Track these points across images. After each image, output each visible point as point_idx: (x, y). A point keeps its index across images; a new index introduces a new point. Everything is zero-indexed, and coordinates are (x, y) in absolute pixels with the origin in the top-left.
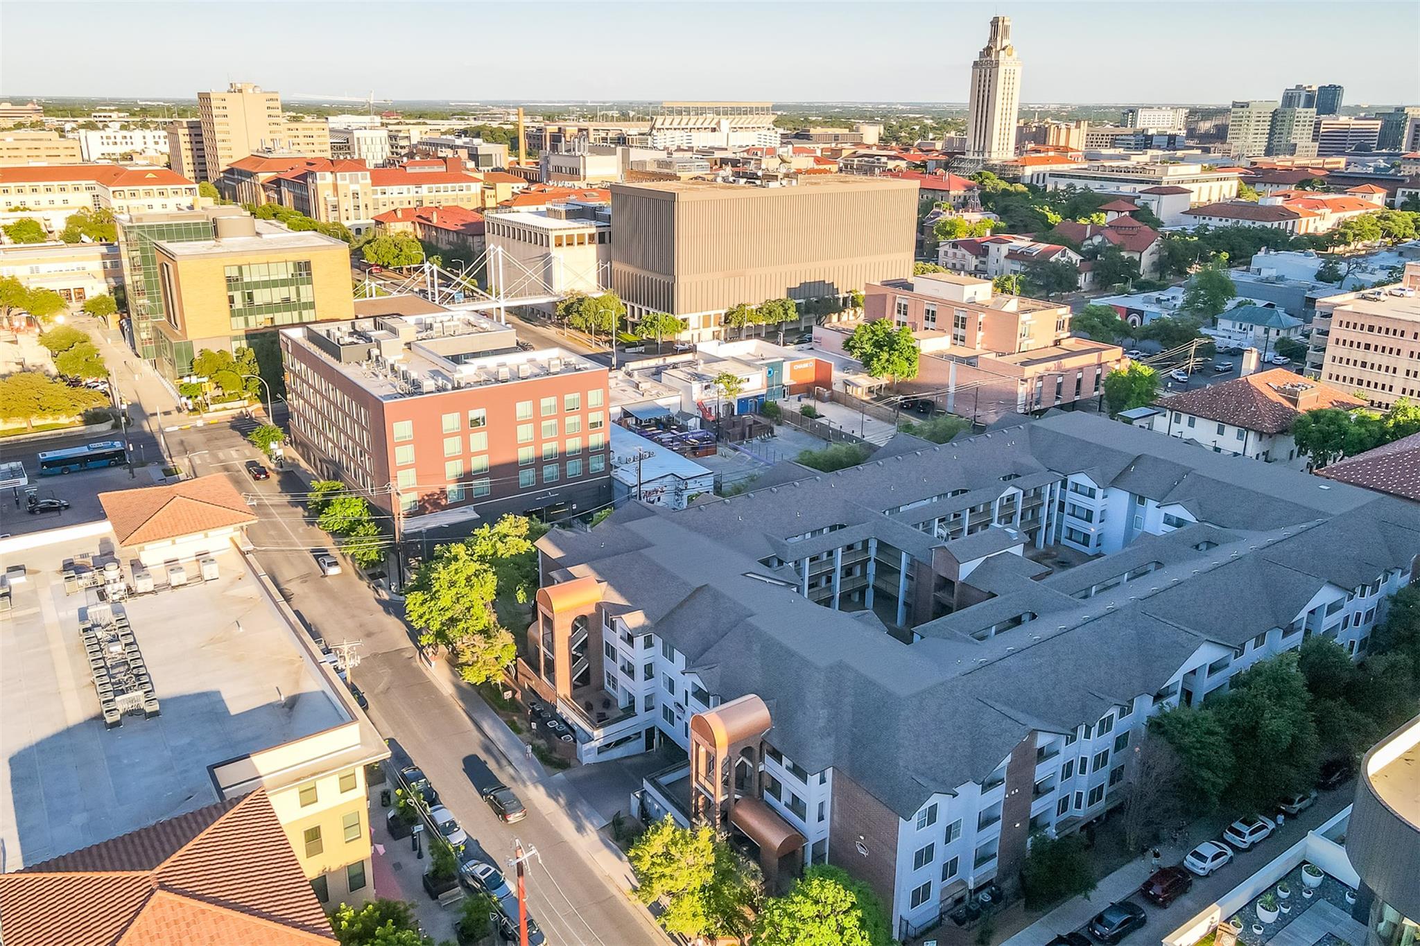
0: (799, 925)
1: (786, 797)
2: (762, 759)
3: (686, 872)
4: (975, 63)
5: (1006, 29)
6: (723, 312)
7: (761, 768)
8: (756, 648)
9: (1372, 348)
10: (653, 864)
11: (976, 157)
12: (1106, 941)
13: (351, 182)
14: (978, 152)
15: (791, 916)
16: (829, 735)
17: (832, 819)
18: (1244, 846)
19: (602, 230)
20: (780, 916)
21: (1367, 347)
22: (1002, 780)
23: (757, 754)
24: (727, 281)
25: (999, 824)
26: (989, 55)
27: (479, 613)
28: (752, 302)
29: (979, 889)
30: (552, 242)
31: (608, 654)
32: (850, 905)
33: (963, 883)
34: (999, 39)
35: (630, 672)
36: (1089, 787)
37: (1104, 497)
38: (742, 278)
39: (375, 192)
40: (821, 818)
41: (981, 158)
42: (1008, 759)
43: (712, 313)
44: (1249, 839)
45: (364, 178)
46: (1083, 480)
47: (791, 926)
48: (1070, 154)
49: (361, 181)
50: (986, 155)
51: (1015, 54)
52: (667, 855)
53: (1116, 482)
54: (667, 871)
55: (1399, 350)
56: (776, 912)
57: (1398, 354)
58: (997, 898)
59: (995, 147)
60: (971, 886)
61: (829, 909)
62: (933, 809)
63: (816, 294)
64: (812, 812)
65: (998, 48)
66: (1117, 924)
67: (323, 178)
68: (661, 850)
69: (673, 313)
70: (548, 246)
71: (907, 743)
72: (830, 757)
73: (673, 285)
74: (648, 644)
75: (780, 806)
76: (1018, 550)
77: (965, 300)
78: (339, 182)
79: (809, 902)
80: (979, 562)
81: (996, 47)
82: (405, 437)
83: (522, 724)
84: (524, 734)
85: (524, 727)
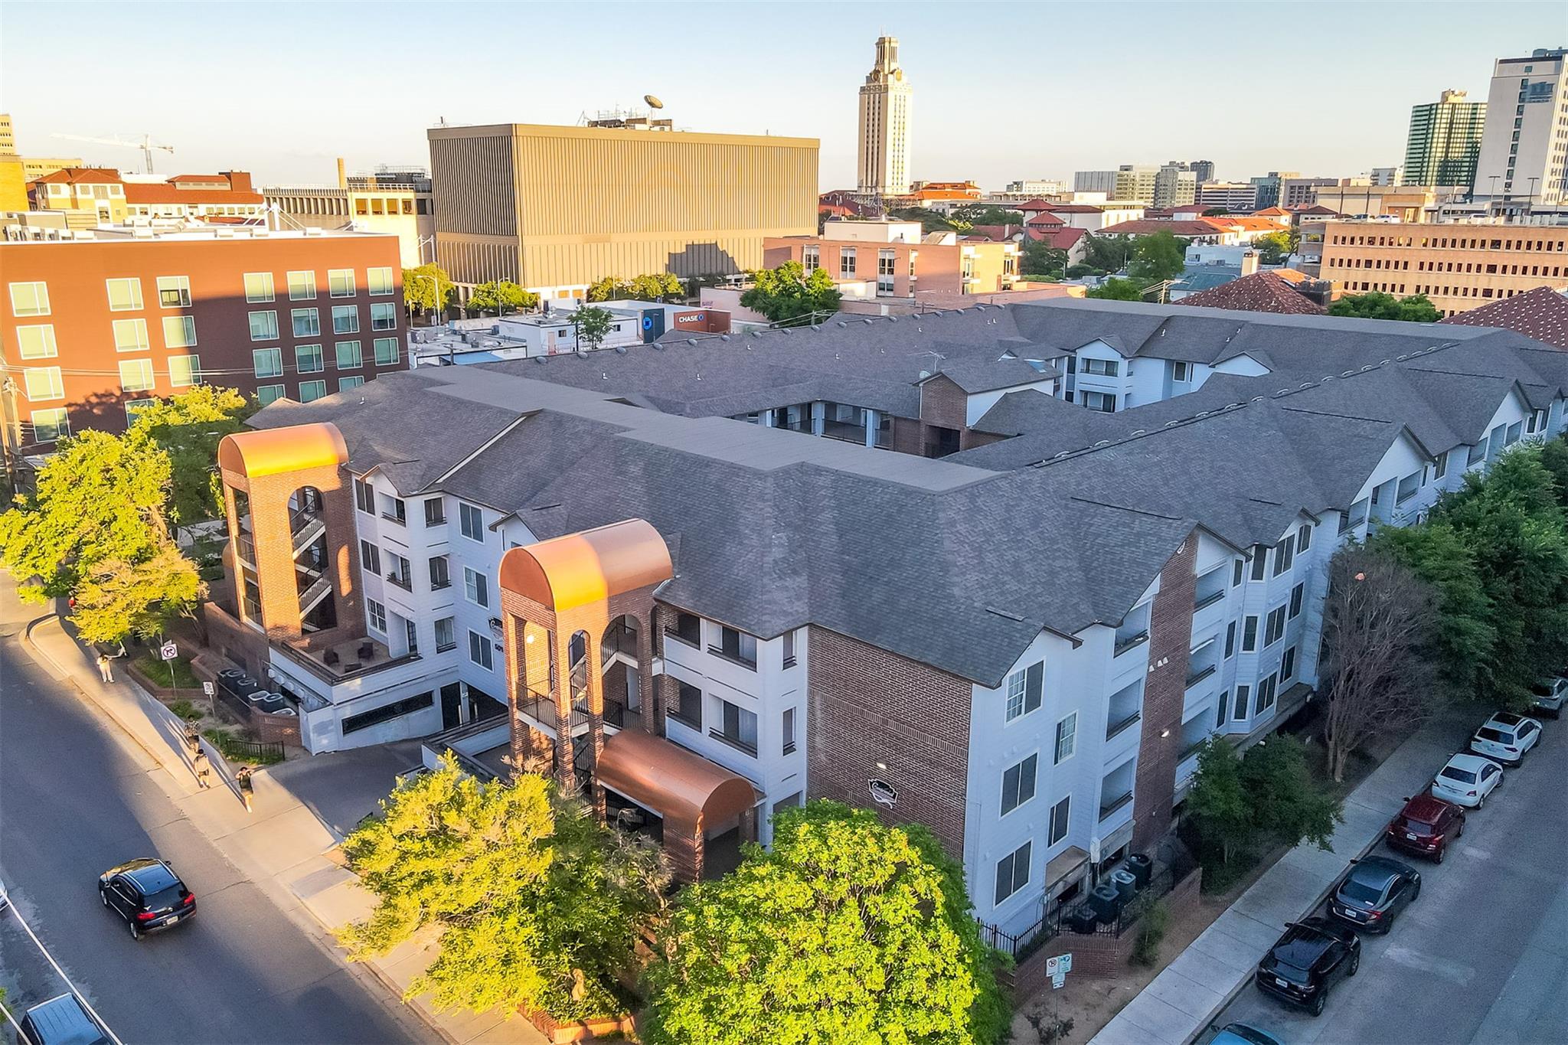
0: (767, 929)
1: (712, 716)
2: (656, 650)
3: (481, 866)
4: (863, 89)
5: (893, 50)
6: (585, 288)
7: (657, 668)
8: (635, 469)
9: (1374, 264)
10: (404, 856)
11: (869, 192)
12: (1372, 927)
13: (97, 197)
14: (871, 188)
15: (750, 913)
16: (795, 572)
17: (812, 748)
18: (1513, 757)
19: (421, 196)
20: (720, 916)
21: (1369, 263)
22: (1143, 635)
23: (646, 637)
24: (587, 246)
25: (1138, 726)
26: (877, 79)
27: (127, 530)
28: (621, 276)
29: (1108, 864)
30: (353, 207)
31: (367, 566)
32: (892, 870)
33: (1080, 853)
34: (886, 61)
35: (403, 580)
36: (1260, 675)
37: (1129, 375)
38: (607, 246)
39: (132, 212)
40: (789, 749)
41: (874, 193)
42: (1155, 587)
43: (571, 288)
44: (1520, 745)
45: (115, 192)
46: (1100, 351)
47: (753, 935)
48: (968, 191)
49: (111, 196)
50: (880, 190)
51: (904, 79)
52: (442, 837)
53: (1142, 352)
54: (436, 866)
55: (1406, 263)
56: (710, 910)
57: (1405, 267)
58: (1144, 877)
59: (889, 182)
60: (1096, 857)
61: (842, 888)
62: (1035, 674)
63: (702, 271)
64: (770, 735)
65: (886, 72)
66: (1386, 893)
67: (57, 191)
68: (424, 826)
69: (518, 283)
70: (347, 213)
71: (961, 561)
72: (801, 608)
73: (516, 249)
74: (434, 515)
75: (702, 741)
76: (1047, 388)
77: (890, 240)
78: (79, 196)
79: (792, 877)
80: (997, 396)
81: (884, 71)
82: (35, 310)
83: (200, 706)
84: (203, 719)
85: (204, 710)
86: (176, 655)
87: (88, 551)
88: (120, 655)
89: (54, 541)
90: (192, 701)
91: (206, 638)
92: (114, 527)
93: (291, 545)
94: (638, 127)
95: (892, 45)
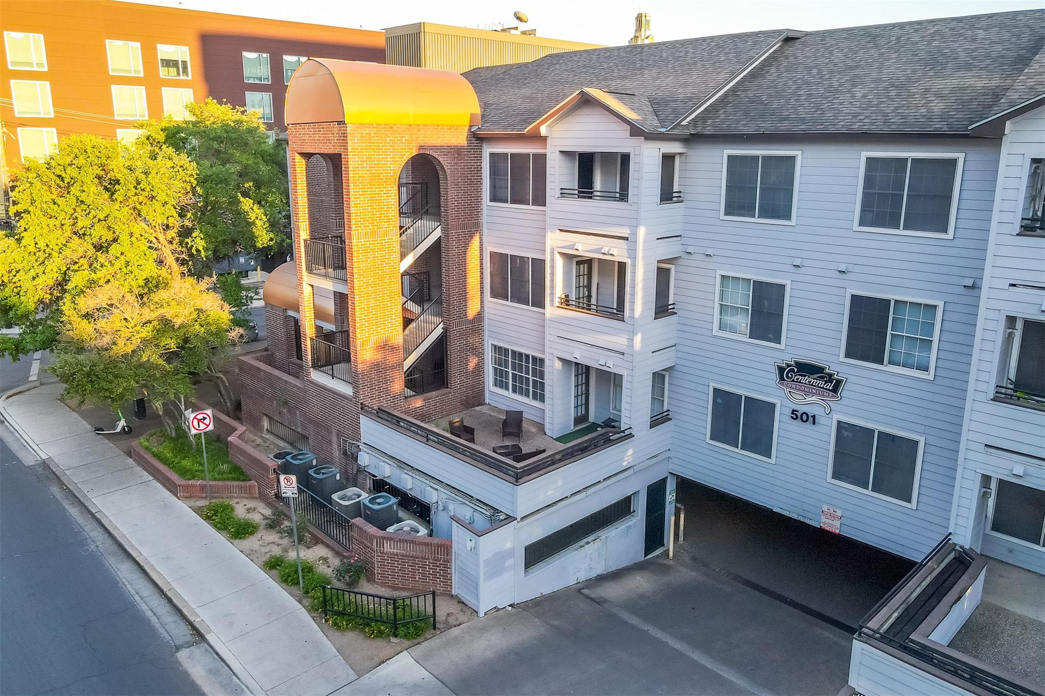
5: (648, 22)
34: (643, 30)
65: (643, 37)
81: (641, 36)
82: (31, 64)
83: (249, 510)
84: (258, 535)
85: (256, 518)
86: (211, 427)
87: (78, 280)
88: (118, 430)
89: (32, 273)
90: (233, 502)
91: (238, 406)
92: (114, 249)
93: (397, 248)
94: (513, 31)
95: (647, 18)
